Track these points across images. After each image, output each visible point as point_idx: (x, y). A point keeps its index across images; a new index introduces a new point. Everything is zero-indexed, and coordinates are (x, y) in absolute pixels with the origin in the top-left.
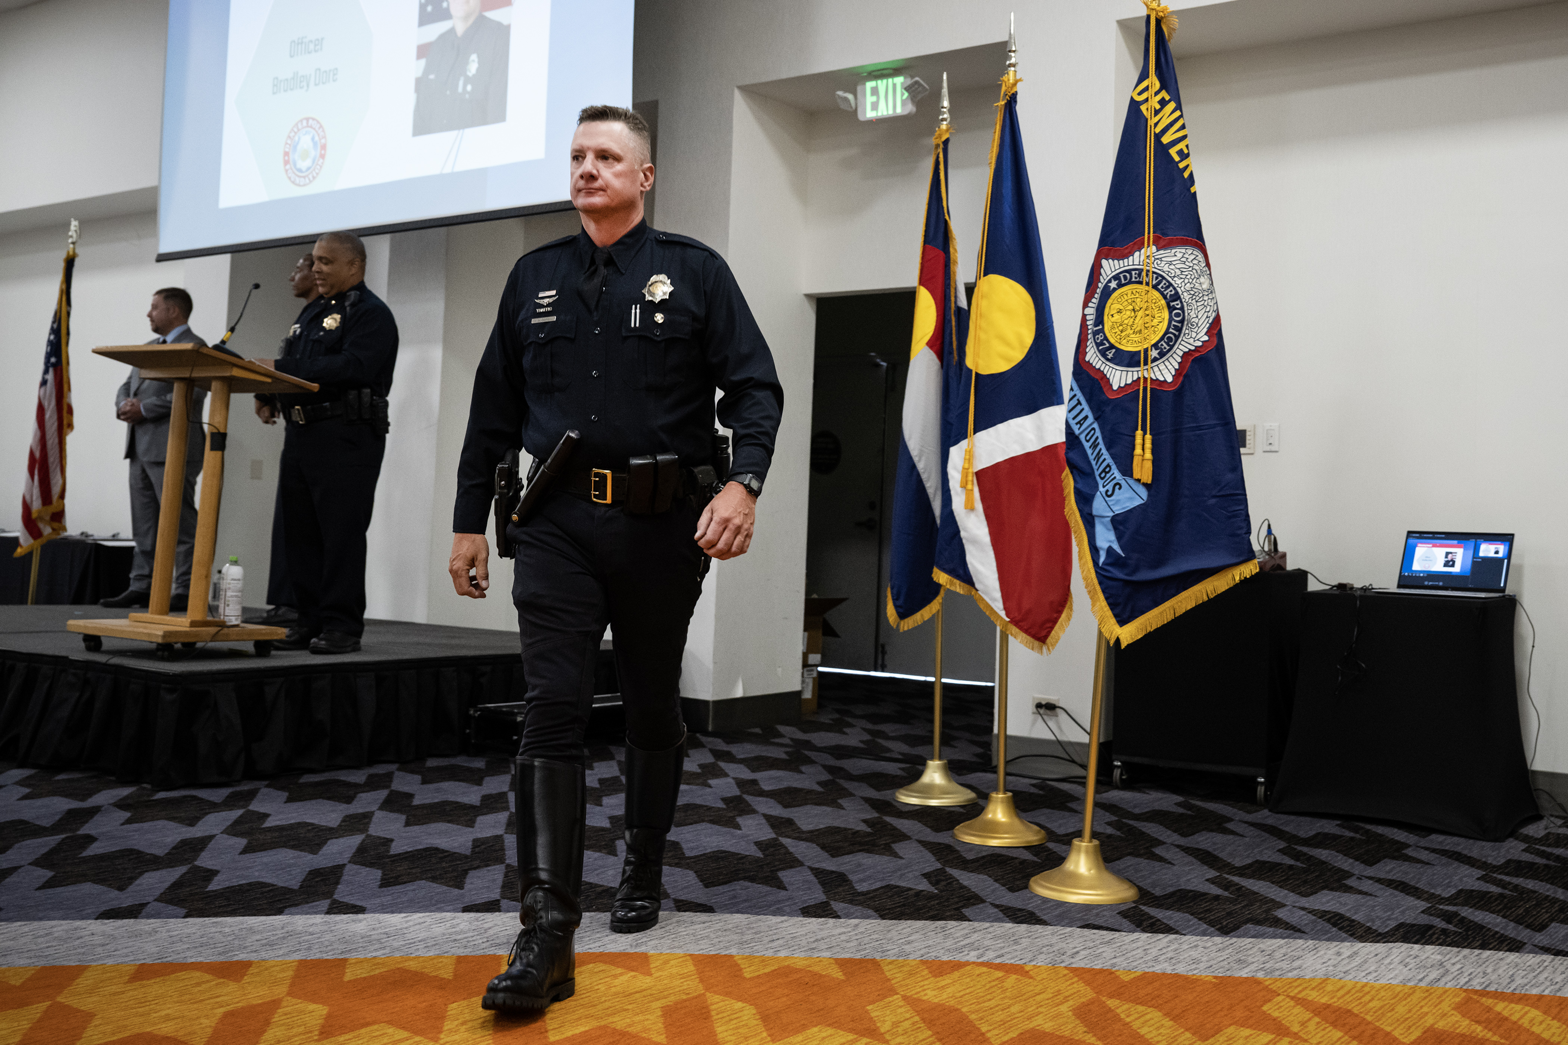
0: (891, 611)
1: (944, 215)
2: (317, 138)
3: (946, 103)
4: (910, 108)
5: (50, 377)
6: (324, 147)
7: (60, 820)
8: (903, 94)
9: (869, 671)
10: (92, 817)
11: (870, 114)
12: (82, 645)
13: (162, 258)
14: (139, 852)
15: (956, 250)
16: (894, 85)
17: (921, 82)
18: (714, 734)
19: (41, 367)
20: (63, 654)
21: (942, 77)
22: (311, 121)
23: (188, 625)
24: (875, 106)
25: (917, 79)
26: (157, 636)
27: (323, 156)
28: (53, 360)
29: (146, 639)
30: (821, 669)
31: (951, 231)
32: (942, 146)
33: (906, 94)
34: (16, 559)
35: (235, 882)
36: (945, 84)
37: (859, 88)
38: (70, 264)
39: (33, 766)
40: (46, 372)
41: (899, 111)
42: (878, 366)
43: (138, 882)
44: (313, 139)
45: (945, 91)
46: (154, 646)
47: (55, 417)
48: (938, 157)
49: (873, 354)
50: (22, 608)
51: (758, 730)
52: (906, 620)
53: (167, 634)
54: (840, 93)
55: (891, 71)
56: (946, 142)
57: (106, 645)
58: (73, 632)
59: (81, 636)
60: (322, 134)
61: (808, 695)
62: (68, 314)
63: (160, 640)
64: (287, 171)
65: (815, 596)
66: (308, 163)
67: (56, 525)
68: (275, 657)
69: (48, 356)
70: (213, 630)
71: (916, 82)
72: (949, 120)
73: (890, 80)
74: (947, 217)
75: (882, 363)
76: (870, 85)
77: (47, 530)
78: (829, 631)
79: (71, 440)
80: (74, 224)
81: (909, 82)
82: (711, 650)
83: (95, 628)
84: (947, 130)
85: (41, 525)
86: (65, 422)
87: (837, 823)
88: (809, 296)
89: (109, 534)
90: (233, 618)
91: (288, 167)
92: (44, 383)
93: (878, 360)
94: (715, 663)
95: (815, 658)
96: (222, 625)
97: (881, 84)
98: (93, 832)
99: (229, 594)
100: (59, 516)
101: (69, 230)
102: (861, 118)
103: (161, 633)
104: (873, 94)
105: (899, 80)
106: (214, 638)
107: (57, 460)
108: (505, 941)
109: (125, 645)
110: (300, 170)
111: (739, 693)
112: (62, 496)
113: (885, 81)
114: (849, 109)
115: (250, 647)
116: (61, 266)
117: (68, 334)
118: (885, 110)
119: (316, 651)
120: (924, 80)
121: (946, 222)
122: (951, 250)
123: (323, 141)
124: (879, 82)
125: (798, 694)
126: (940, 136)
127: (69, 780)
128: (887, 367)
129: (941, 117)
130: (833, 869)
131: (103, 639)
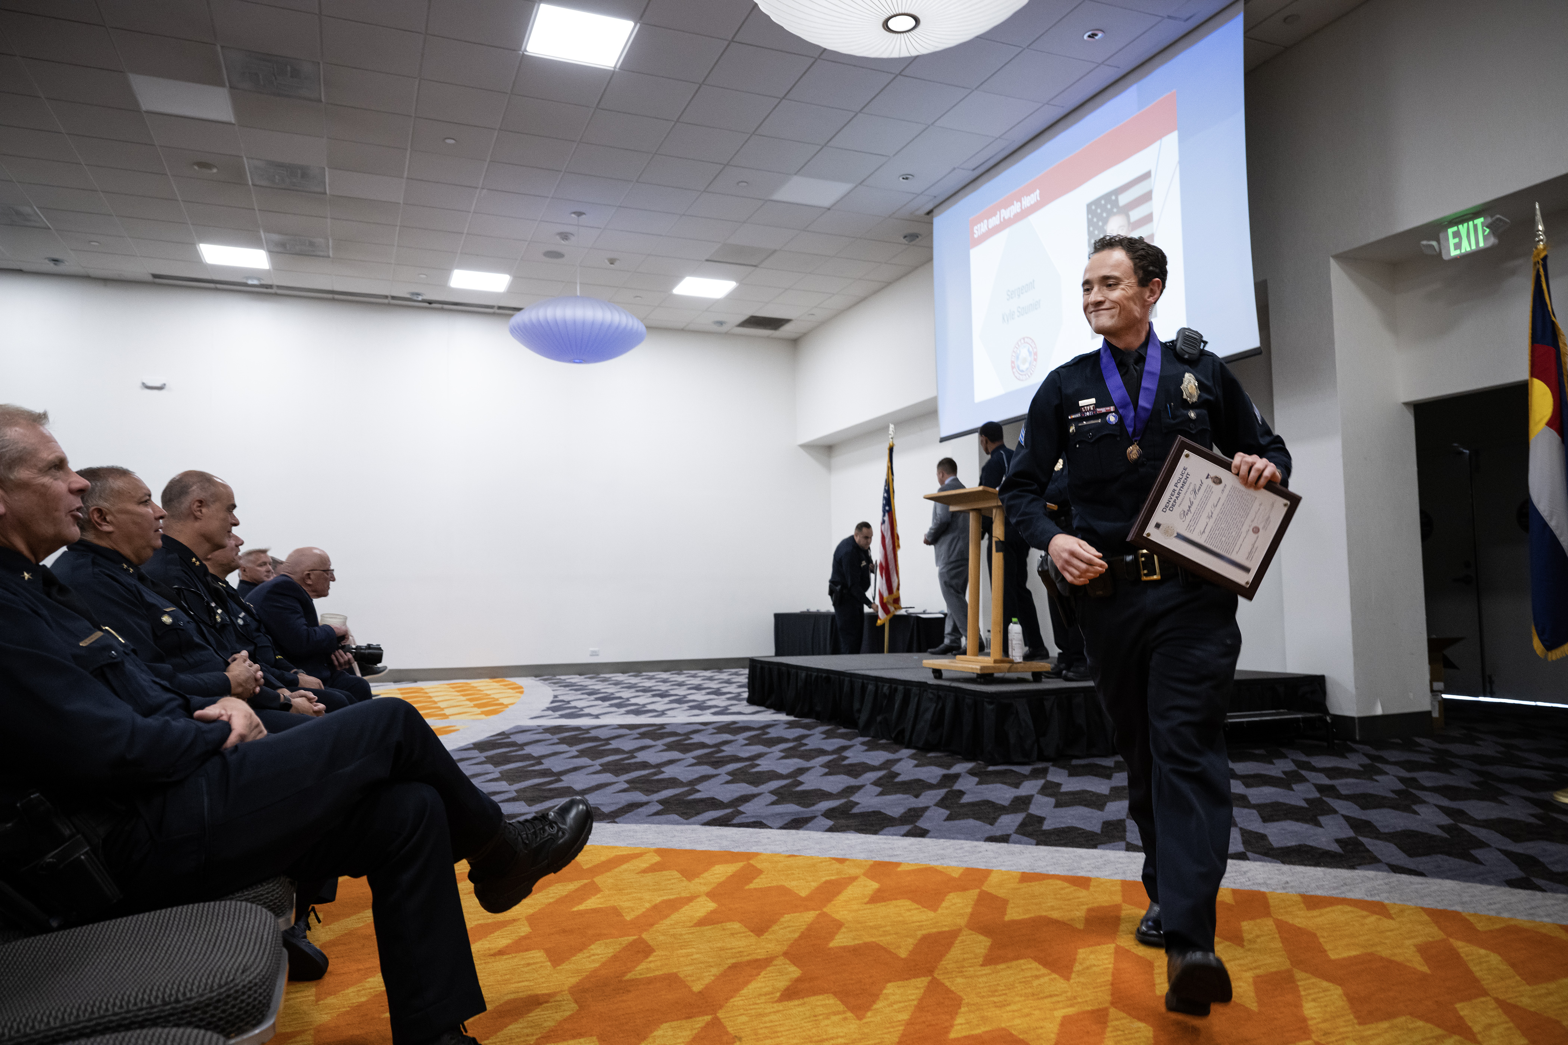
0: (1537, 645)
1: (1551, 317)
2: (1031, 349)
3: (1540, 228)
4: (1493, 241)
5: (886, 518)
6: (1036, 354)
7: (941, 780)
8: (1484, 231)
9: (1477, 696)
10: (957, 779)
11: (1454, 253)
12: (932, 675)
13: (943, 440)
14: (993, 803)
15: (1565, 344)
16: (1475, 226)
17: (1501, 217)
18: (1361, 742)
19: (881, 513)
20: (923, 680)
21: (1535, 206)
22: (1026, 339)
23: (992, 662)
24: (1458, 246)
25: (1498, 216)
26: (977, 669)
27: (1035, 360)
28: (887, 508)
29: (970, 671)
30: (1445, 696)
31: (1559, 329)
32: (1541, 262)
33: (1488, 230)
34: (878, 627)
35: (1058, 826)
36: (1538, 212)
37: (1441, 235)
38: (891, 450)
39: (915, 748)
40: (884, 516)
41: (1482, 244)
42: (1462, 453)
43: (999, 821)
44: (1029, 350)
45: (1539, 216)
46: (975, 676)
47: (891, 542)
48: (1538, 271)
49: (1455, 445)
50: (881, 655)
51: (1399, 741)
52: (1554, 652)
53: (982, 668)
54: (1424, 243)
55: (1471, 216)
56: (1545, 259)
57: (945, 675)
58: (926, 668)
59: (931, 670)
60: (1033, 345)
61: (1436, 714)
62: (893, 480)
63: (979, 672)
64: (1014, 373)
65: (1434, 636)
66: (1027, 365)
67: (896, 606)
68: (1045, 683)
69: (884, 506)
70: (1007, 665)
71: (1497, 219)
72: (1545, 240)
73: (1471, 223)
74: (1553, 319)
75: (1465, 451)
76: (1451, 231)
77: (892, 609)
78: (1449, 664)
79: (900, 553)
80: (892, 427)
81: (1489, 220)
82: (1353, 679)
83: (939, 665)
84: (1544, 249)
85: (889, 606)
86: (896, 544)
87: (1506, 815)
88: (1407, 404)
89: (921, 611)
90: (1018, 658)
91: (1014, 370)
92: (884, 522)
93: (1461, 449)
94: (1357, 688)
95: (1439, 685)
96: (1012, 662)
97: (1463, 228)
98: (962, 788)
99: (1014, 642)
100: (897, 601)
101: (888, 430)
102: (1445, 257)
103: (978, 667)
104: (1454, 237)
105: (1479, 221)
106: (1009, 670)
107: (894, 567)
108: (1262, 881)
109: (958, 675)
110: (1022, 371)
111: (1379, 711)
112: (898, 589)
113: (1466, 225)
114: (1435, 253)
115: (1029, 676)
116: (887, 452)
117: (894, 492)
118: (1467, 247)
119: (1067, 679)
120: (1505, 216)
121: (1553, 323)
122: (1561, 345)
123: (1035, 350)
124: (1460, 226)
125: (1429, 713)
126: (1538, 254)
127: (935, 757)
128: (1470, 453)
129: (1537, 239)
130: (1521, 851)
131: (943, 672)
